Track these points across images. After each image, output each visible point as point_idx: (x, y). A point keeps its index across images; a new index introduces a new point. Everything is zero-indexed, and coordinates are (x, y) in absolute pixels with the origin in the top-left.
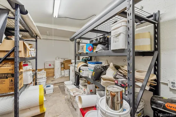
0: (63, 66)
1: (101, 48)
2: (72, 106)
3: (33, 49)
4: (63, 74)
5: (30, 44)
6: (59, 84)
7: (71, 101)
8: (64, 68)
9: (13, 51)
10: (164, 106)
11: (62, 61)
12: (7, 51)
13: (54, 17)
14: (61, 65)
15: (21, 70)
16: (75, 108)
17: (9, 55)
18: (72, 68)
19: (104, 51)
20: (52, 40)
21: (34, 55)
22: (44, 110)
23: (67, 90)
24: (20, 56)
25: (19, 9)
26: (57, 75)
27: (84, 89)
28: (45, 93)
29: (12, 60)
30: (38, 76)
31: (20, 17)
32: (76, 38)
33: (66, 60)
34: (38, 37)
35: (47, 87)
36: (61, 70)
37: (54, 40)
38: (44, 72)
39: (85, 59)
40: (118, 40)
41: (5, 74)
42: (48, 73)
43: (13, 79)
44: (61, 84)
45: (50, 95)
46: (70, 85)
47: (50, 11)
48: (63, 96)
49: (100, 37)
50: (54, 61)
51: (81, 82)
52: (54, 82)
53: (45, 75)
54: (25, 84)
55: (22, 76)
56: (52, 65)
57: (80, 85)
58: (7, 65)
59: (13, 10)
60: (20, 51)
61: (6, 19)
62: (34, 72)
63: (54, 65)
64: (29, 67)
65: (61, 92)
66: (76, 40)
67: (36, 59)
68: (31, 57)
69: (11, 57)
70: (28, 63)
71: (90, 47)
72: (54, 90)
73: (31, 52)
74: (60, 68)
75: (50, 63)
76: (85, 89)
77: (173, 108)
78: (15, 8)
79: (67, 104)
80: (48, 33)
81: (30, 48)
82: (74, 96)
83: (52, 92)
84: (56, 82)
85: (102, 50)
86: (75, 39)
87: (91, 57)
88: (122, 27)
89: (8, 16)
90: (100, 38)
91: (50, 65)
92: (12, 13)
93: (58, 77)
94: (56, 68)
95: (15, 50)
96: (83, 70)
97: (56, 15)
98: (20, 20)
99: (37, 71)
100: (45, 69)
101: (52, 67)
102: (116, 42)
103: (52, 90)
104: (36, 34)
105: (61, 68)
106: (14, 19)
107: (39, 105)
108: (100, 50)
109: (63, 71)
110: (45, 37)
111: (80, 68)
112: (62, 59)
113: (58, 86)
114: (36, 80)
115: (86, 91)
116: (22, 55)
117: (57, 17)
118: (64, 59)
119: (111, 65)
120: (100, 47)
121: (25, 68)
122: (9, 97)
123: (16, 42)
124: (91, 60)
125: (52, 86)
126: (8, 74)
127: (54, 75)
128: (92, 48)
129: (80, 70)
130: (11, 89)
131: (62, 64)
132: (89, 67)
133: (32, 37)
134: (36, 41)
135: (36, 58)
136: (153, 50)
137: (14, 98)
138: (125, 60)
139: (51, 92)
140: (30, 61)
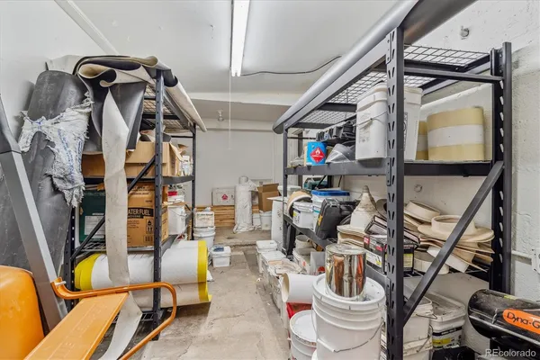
0: (257, 201)
1: (340, 154)
2: (271, 300)
3: (187, 158)
4: (257, 223)
5: (180, 146)
6: (246, 247)
7: (269, 290)
8: (260, 207)
9: (153, 163)
10: (500, 316)
11: (255, 186)
12: (142, 164)
13: (233, 75)
14: (253, 198)
15: (165, 203)
16: (279, 307)
17: (145, 172)
18: (276, 206)
19: (348, 161)
20: (227, 130)
21: (189, 172)
22: (207, 298)
23: (263, 263)
24: (164, 175)
25: (162, 78)
26: (243, 225)
27: (304, 264)
28: (212, 264)
29: (151, 182)
30: (198, 223)
31: (164, 95)
32: (286, 125)
33: (264, 184)
34: (197, 127)
35: (216, 250)
36: (253, 213)
37: (232, 130)
38: (211, 213)
39: (313, 181)
40: (367, 135)
41: (139, 209)
42: (221, 217)
43: (151, 219)
44: (249, 247)
45: (222, 270)
46: (270, 251)
47: (225, 64)
48: (254, 277)
49: (339, 125)
50: (235, 188)
51: (299, 244)
52: (233, 242)
53: (211, 222)
54: (172, 233)
55: (167, 215)
56: (229, 197)
57: (295, 253)
58: (142, 192)
59: (152, 82)
60: (164, 164)
61: (141, 102)
62: (190, 212)
63: (234, 198)
64: (179, 198)
65: (248, 267)
66: (287, 130)
67: (193, 181)
68: (182, 175)
69: (149, 176)
70: (178, 190)
71: (318, 151)
72: (233, 261)
73: (184, 166)
74: (249, 207)
75: (225, 192)
76: (307, 264)
77: (522, 321)
78: (157, 77)
79: (261, 295)
80: (220, 112)
81: (182, 154)
82: (276, 275)
83: (228, 265)
84: (239, 241)
85: (344, 159)
86: (285, 128)
87: (330, 178)
88: (376, 104)
89: (146, 94)
90: (339, 128)
91: (225, 198)
92: (151, 87)
93: (244, 230)
94: (238, 206)
95: (156, 163)
96: (299, 212)
97: (236, 70)
98: (165, 99)
99: (195, 209)
100: (213, 207)
101: (229, 202)
102: (364, 141)
103: (228, 260)
104: (192, 120)
105: (253, 206)
106: (154, 99)
107: (196, 281)
108: (337, 160)
109: (256, 215)
110: (214, 125)
111: (292, 205)
112: (254, 181)
113: (242, 253)
114: (193, 232)
115: (307, 267)
116: (167, 172)
117: (239, 75)
118: (261, 183)
119: (365, 198)
120: (338, 151)
121: (171, 199)
122: (145, 255)
123: (157, 146)
124: (330, 184)
125: (227, 250)
126: (144, 209)
127: (234, 224)
128: (321, 154)
129: (292, 210)
130: (148, 239)
131: (254, 195)
132: (314, 205)
133: (186, 128)
134: (194, 137)
135: (192, 178)
136: (490, 157)
137: (152, 258)
138: (419, 188)
139: (224, 263)
140: (182, 185)
